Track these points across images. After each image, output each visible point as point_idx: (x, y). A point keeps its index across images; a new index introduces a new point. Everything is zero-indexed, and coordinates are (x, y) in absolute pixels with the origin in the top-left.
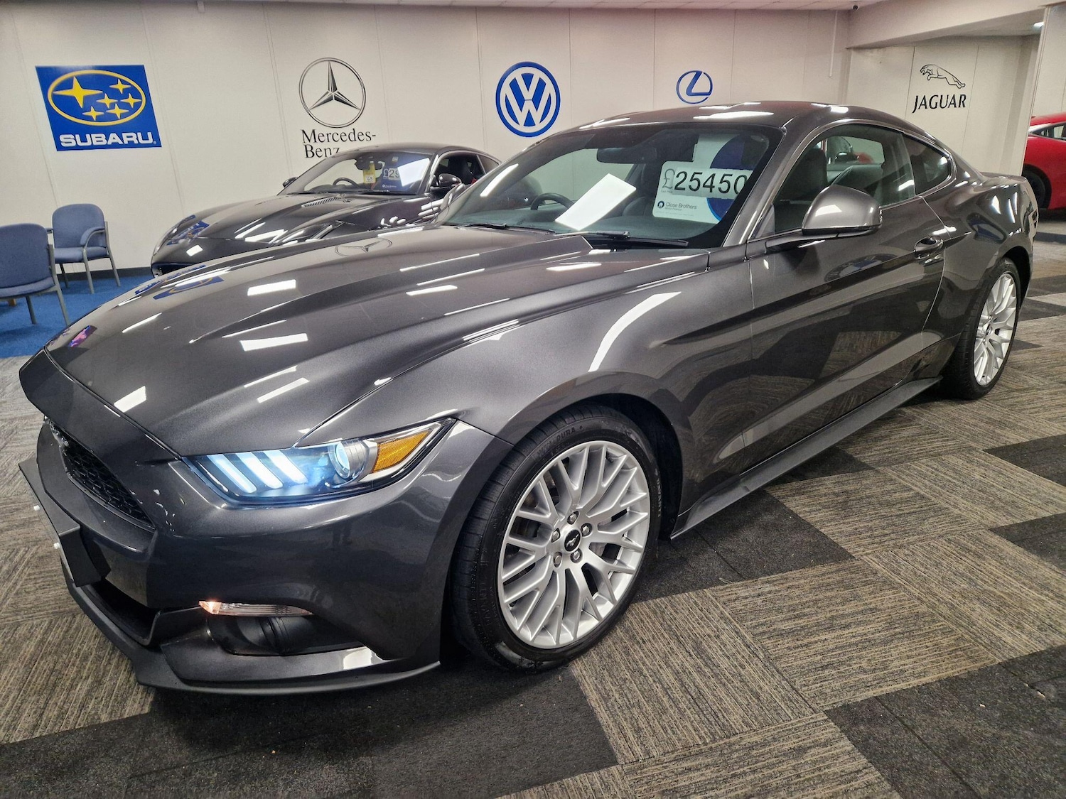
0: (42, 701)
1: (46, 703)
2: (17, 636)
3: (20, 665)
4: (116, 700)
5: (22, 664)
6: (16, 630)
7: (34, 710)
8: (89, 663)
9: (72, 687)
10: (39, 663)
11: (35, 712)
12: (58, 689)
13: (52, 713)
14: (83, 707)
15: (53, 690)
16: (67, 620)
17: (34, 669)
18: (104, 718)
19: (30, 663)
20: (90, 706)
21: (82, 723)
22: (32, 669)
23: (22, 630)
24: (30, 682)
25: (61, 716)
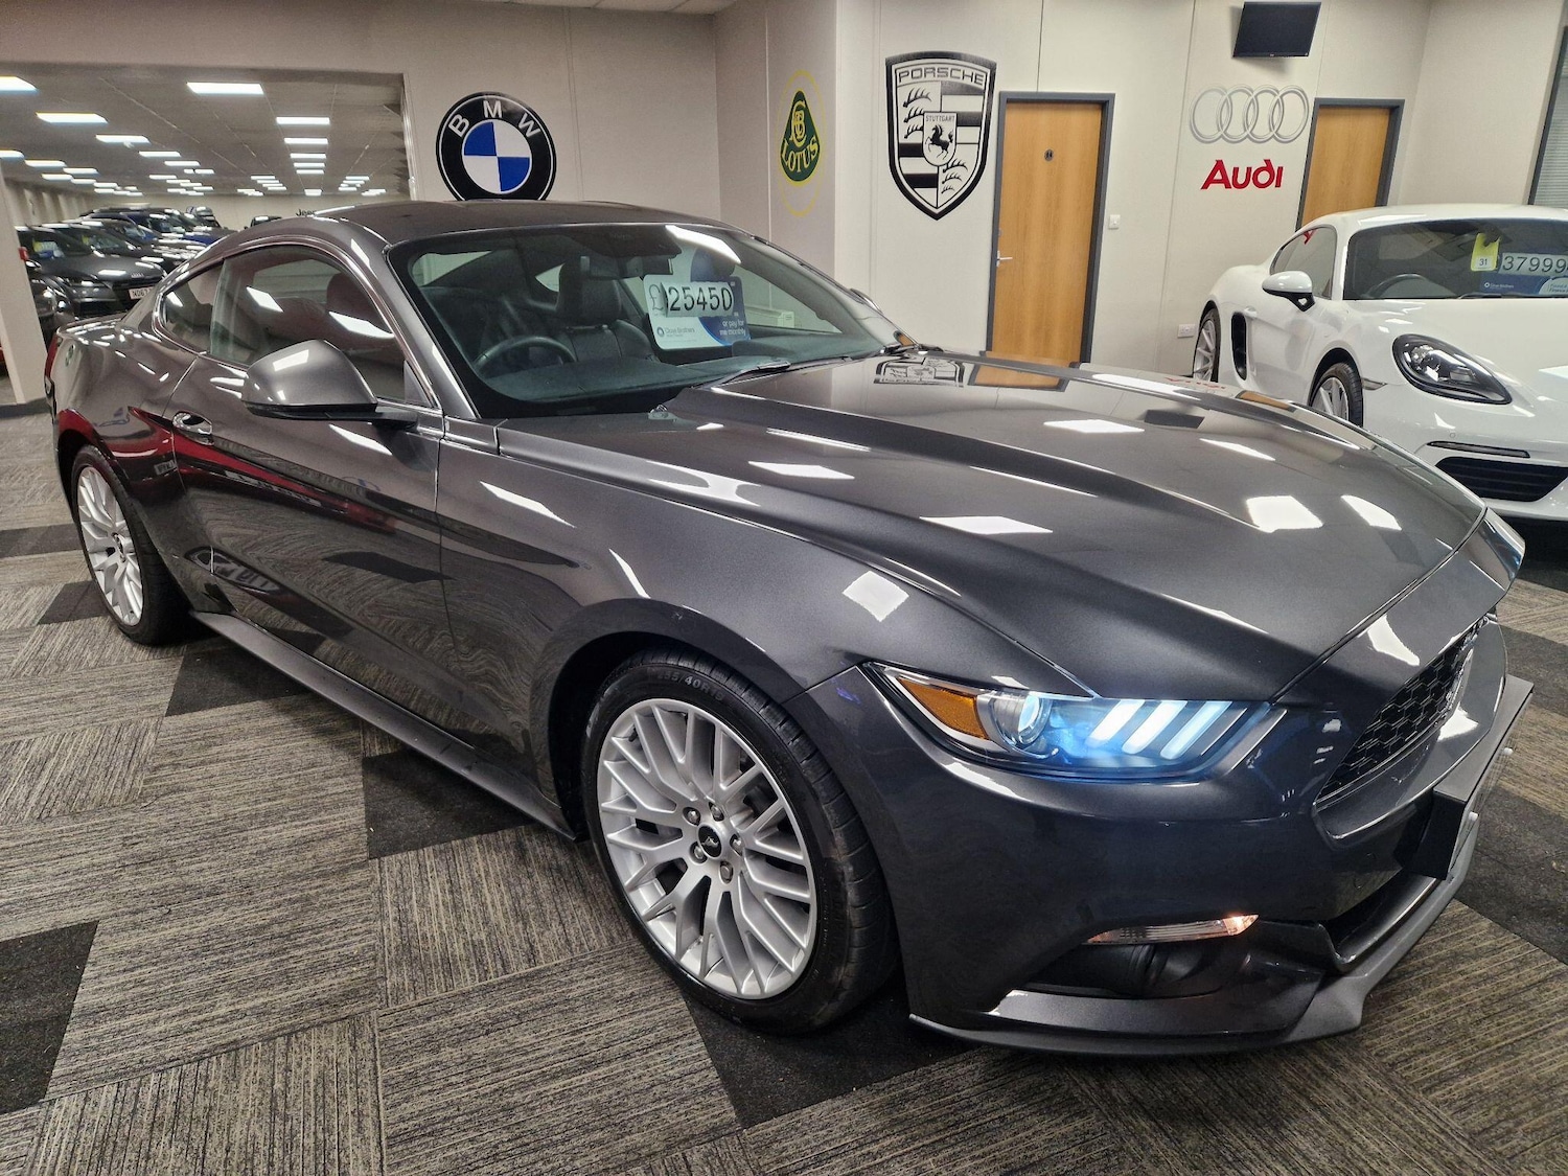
0: (1531, 994)
1: (1528, 988)
2: (1492, 1113)
3: (1522, 1063)
4: (1458, 928)
5: (1518, 1062)
6: (1485, 1130)
7: (1547, 993)
8: (1442, 986)
9: (1486, 978)
10: (1497, 1042)
11: (1548, 990)
12: (1503, 991)
13: (1530, 973)
14: (1495, 950)
15: (1508, 995)
16: (1406, 1069)
17: (1509, 1041)
18: (1486, 923)
19: (1508, 1053)
20: (1489, 942)
21: (1511, 938)
22: (1511, 1044)
23: (1477, 1119)
24: (1526, 1030)
25: (1523, 962)
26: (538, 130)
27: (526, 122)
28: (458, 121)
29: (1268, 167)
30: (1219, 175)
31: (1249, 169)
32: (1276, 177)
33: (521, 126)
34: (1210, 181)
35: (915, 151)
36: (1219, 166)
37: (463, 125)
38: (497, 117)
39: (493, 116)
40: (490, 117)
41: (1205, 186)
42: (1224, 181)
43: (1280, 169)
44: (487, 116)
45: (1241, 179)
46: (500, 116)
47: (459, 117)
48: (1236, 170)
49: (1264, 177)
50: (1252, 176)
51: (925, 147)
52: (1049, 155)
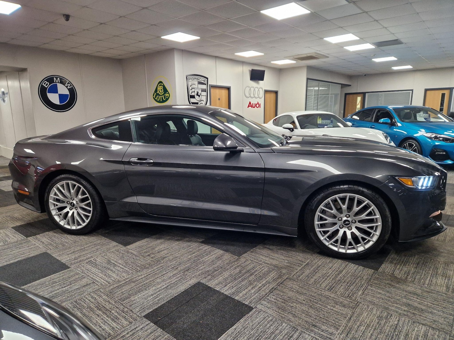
26: (71, 87)
27: (67, 84)
28: (45, 83)
29: (258, 104)
30: (250, 105)
31: (255, 104)
32: (260, 106)
33: (66, 85)
34: (249, 106)
35: (193, 97)
36: (250, 103)
37: (47, 84)
38: (58, 82)
39: (57, 82)
40: (56, 82)
41: (248, 107)
42: (251, 106)
43: (260, 104)
44: (55, 82)
45: (254, 106)
46: (59, 82)
47: (46, 82)
48: (253, 104)
49: (258, 106)
50: (256, 105)
51: (195, 96)
52: (219, 99)
